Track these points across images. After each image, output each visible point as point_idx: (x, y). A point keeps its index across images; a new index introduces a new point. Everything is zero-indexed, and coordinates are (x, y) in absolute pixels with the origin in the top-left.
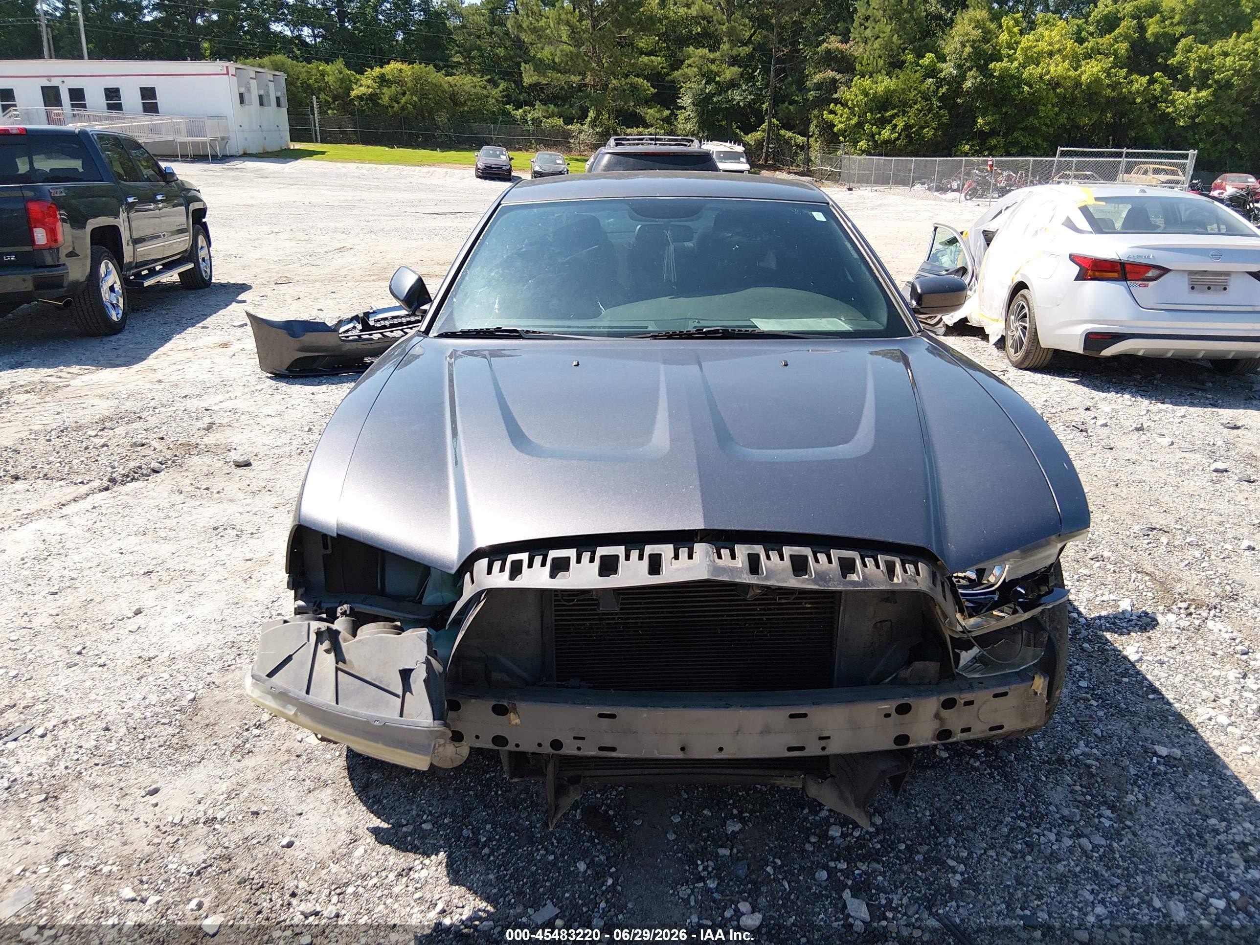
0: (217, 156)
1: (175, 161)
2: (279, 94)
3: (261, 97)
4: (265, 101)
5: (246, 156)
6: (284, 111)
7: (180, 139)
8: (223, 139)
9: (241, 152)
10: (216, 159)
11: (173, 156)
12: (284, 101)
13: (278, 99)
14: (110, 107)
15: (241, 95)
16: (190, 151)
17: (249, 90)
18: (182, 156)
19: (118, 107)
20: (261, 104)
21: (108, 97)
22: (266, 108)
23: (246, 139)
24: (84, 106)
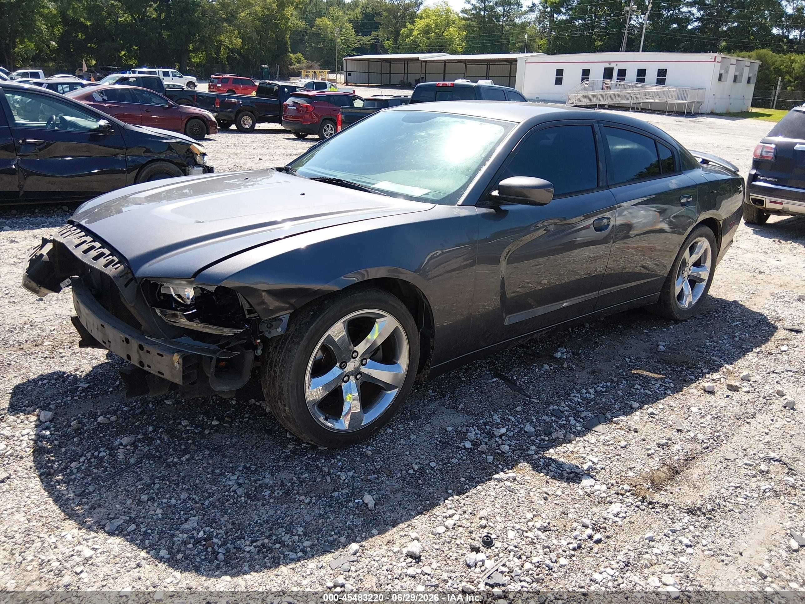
0: (691, 113)
1: (663, 114)
2: (751, 75)
3: (736, 77)
4: (738, 80)
5: (713, 114)
6: (752, 86)
7: (670, 101)
8: (698, 102)
9: (709, 112)
10: (689, 114)
11: (663, 111)
12: (754, 80)
13: (749, 79)
14: (638, 80)
15: (721, 75)
16: (675, 109)
17: (727, 72)
18: (669, 112)
19: (642, 81)
20: (735, 81)
21: (638, 74)
22: (737, 85)
23: (715, 103)
24: (624, 79)
